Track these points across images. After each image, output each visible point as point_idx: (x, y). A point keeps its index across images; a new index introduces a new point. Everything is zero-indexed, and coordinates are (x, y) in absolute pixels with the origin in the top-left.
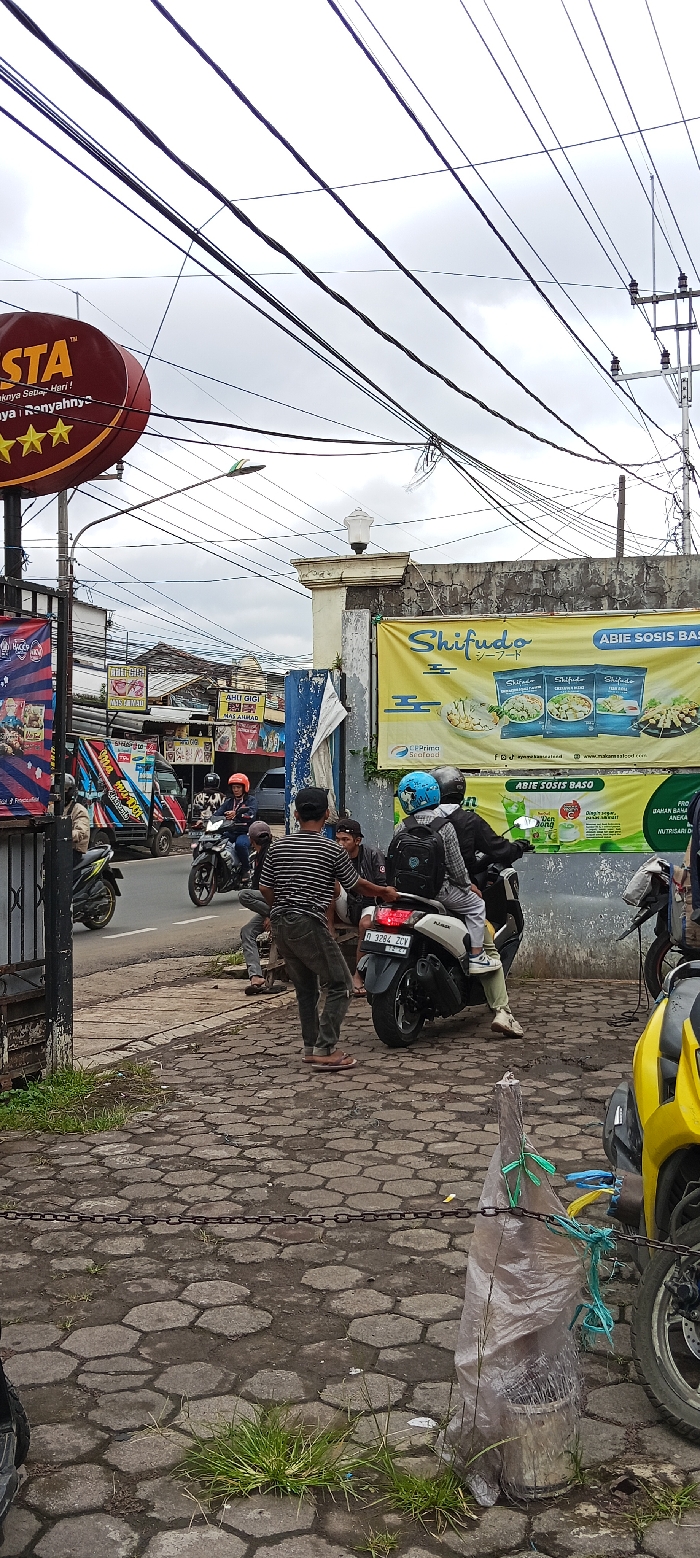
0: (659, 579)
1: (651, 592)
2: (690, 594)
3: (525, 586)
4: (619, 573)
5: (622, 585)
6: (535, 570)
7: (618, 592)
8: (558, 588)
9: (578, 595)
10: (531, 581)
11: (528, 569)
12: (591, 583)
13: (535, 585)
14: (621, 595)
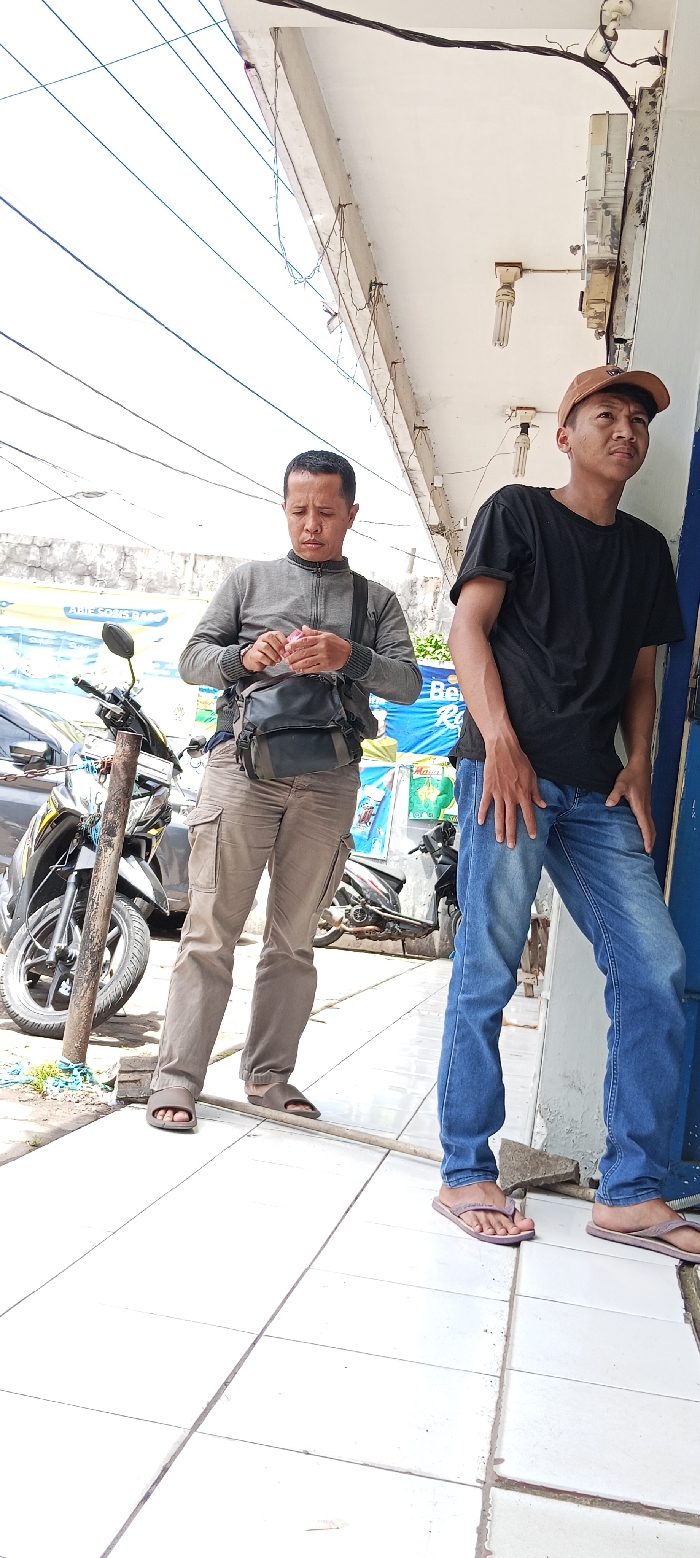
0: (133, 566)
1: (124, 577)
2: (156, 583)
3: (23, 557)
4: (101, 555)
5: (102, 568)
6: (33, 544)
7: (98, 573)
8: (50, 561)
9: (65, 570)
10: (28, 553)
11: (28, 542)
12: (78, 562)
13: (32, 557)
14: (101, 576)
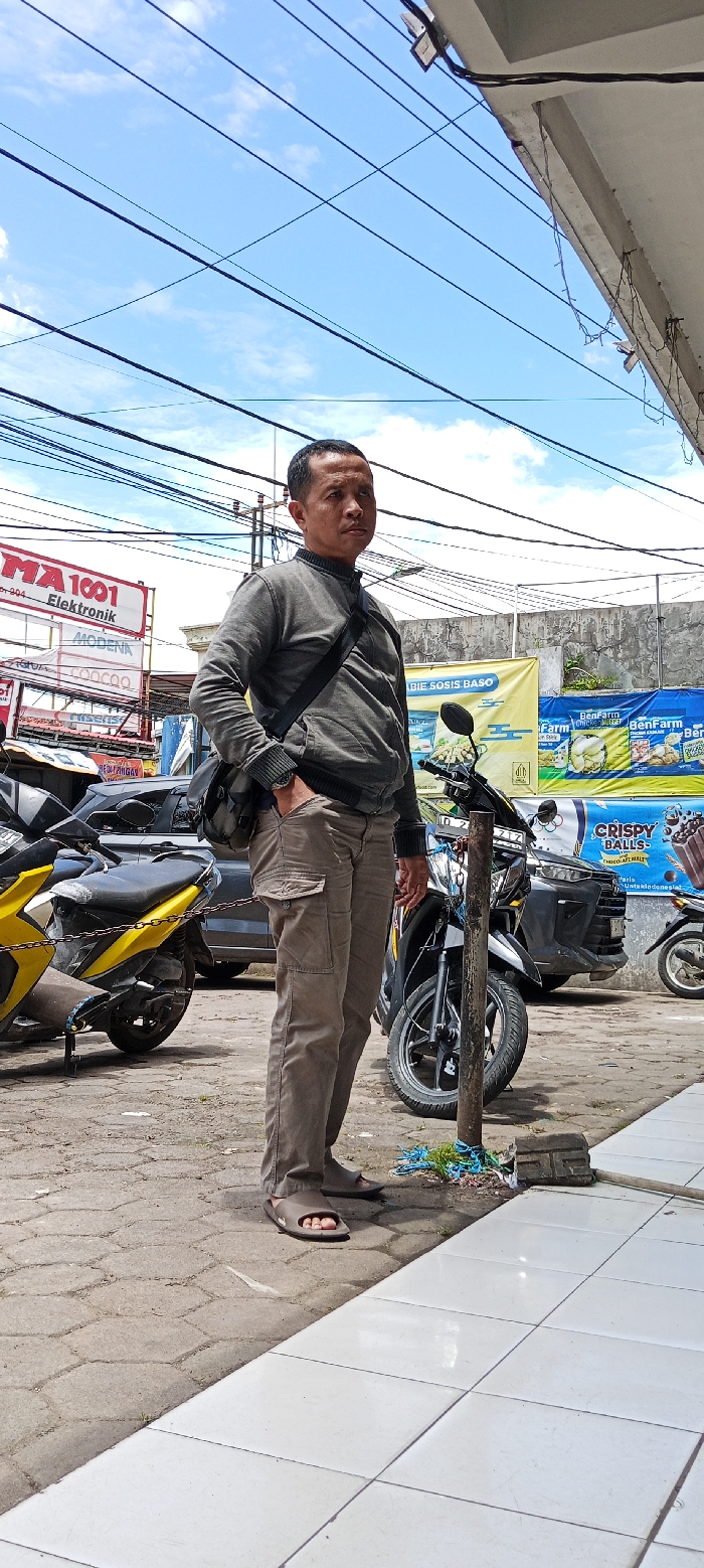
0: (459, 636)
1: (452, 648)
4: (427, 631)
5: (429, 643)
7: (426, 649)
